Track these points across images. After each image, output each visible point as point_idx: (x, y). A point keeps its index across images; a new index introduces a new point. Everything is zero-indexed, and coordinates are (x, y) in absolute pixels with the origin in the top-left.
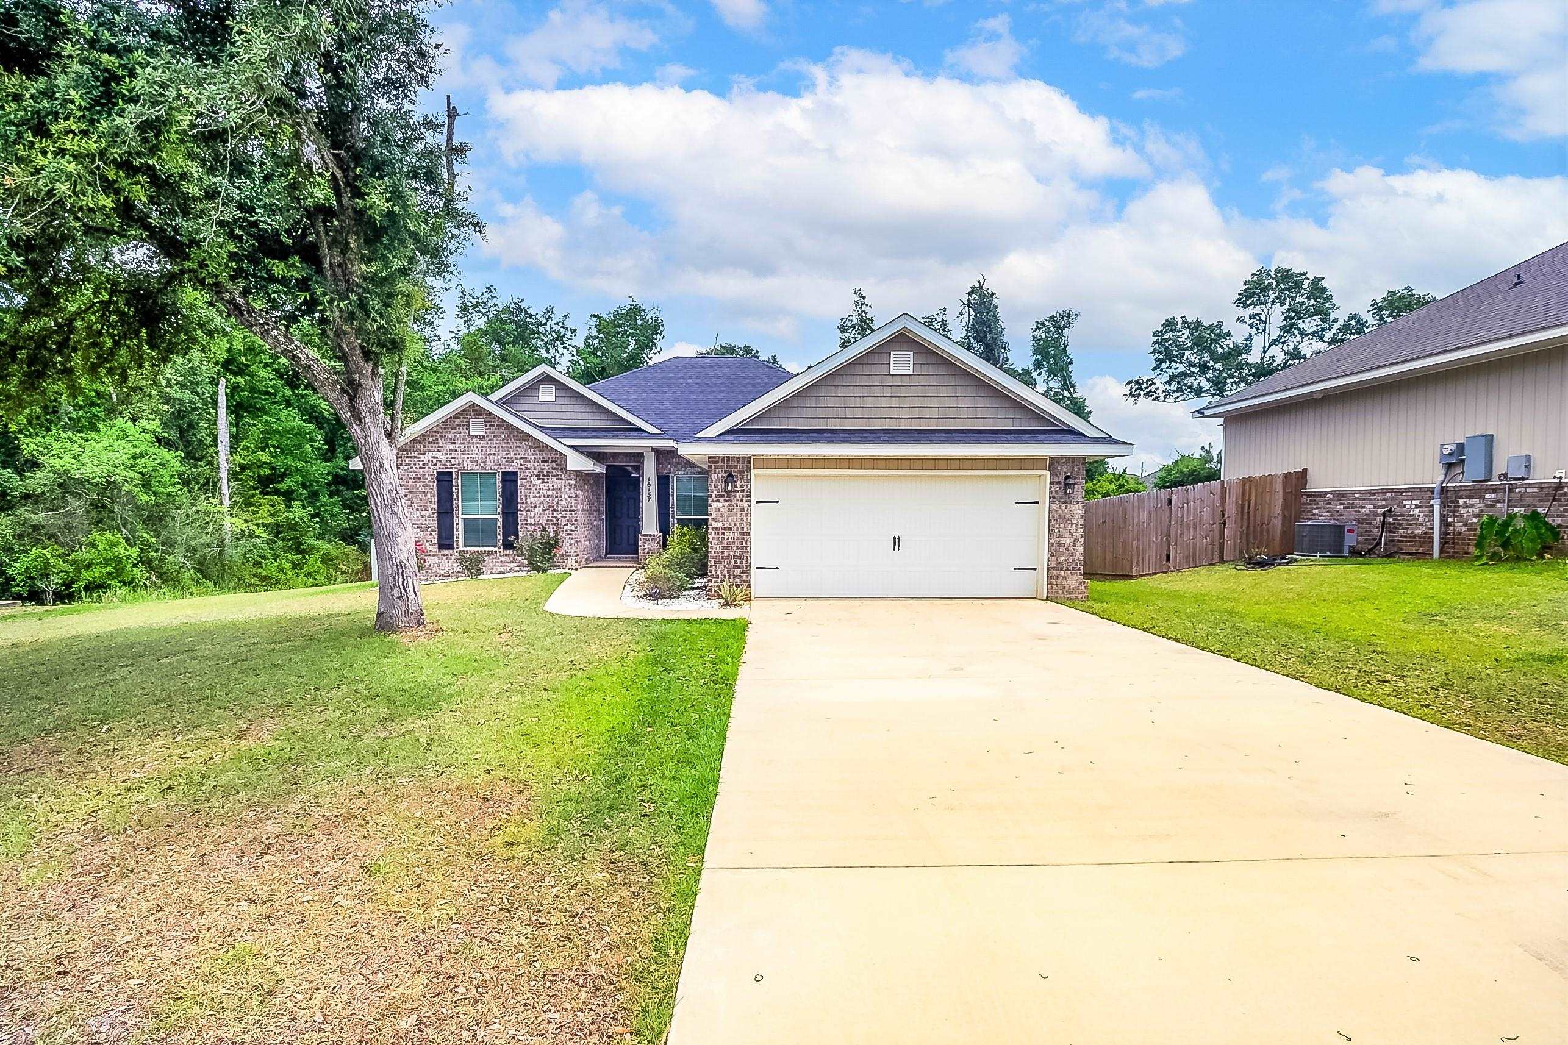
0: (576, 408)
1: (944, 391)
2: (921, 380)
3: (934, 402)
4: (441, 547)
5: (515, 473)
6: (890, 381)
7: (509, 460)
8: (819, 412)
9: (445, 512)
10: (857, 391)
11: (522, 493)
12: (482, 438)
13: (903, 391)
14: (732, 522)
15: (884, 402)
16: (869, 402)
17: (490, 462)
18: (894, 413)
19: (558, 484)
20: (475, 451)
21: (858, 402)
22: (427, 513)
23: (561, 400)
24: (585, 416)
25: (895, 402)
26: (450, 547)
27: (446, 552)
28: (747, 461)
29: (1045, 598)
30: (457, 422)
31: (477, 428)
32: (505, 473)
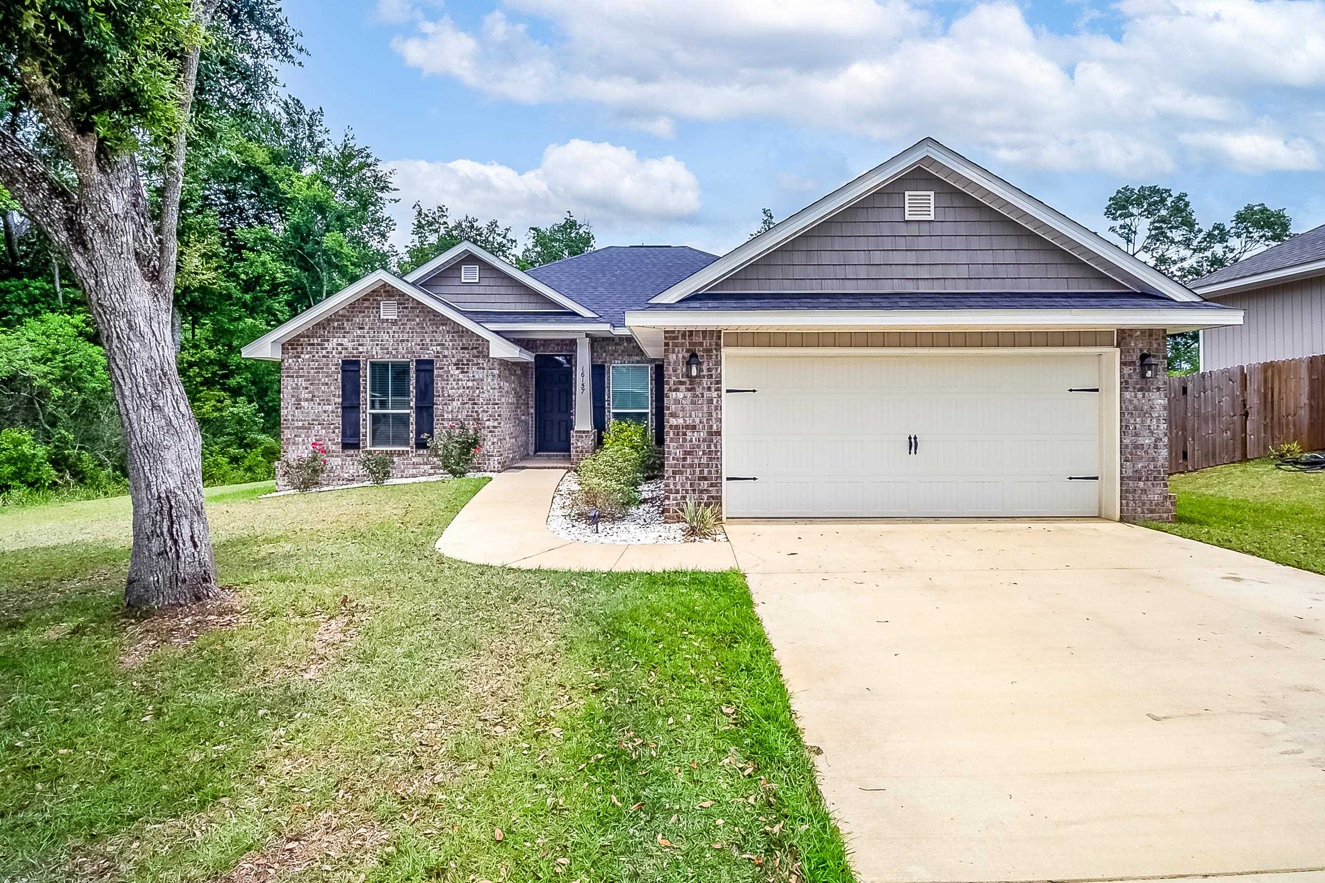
0: (502, 290)
1: (975, 243)
2: (948, 229)
3: (963, 258)
4: (346, 446)
5: (431, 362)
6: (903, 230)
7: (424, 347)
8: (811, 272)
9: (350, 407)
10: (863, 244)
11: (438, 384)
12: (394, 322)
13: (922, 243)
14: (696, 418)
15: (897, 258)
16: (877, 258)
17: (402, 349)
18: (910, 272)
19: (479, 374)
20: (386, 336)
21: (862, 258)
22: (329, 408)
23: (485, 282)
24: (512, 298)
25: (911, 258)
26: (356, 446)
27: (352, 452)
28: (715, 334)
29: (1118, 517)
30: (366, 304)
31: (389, 311)
32: (419, 362)
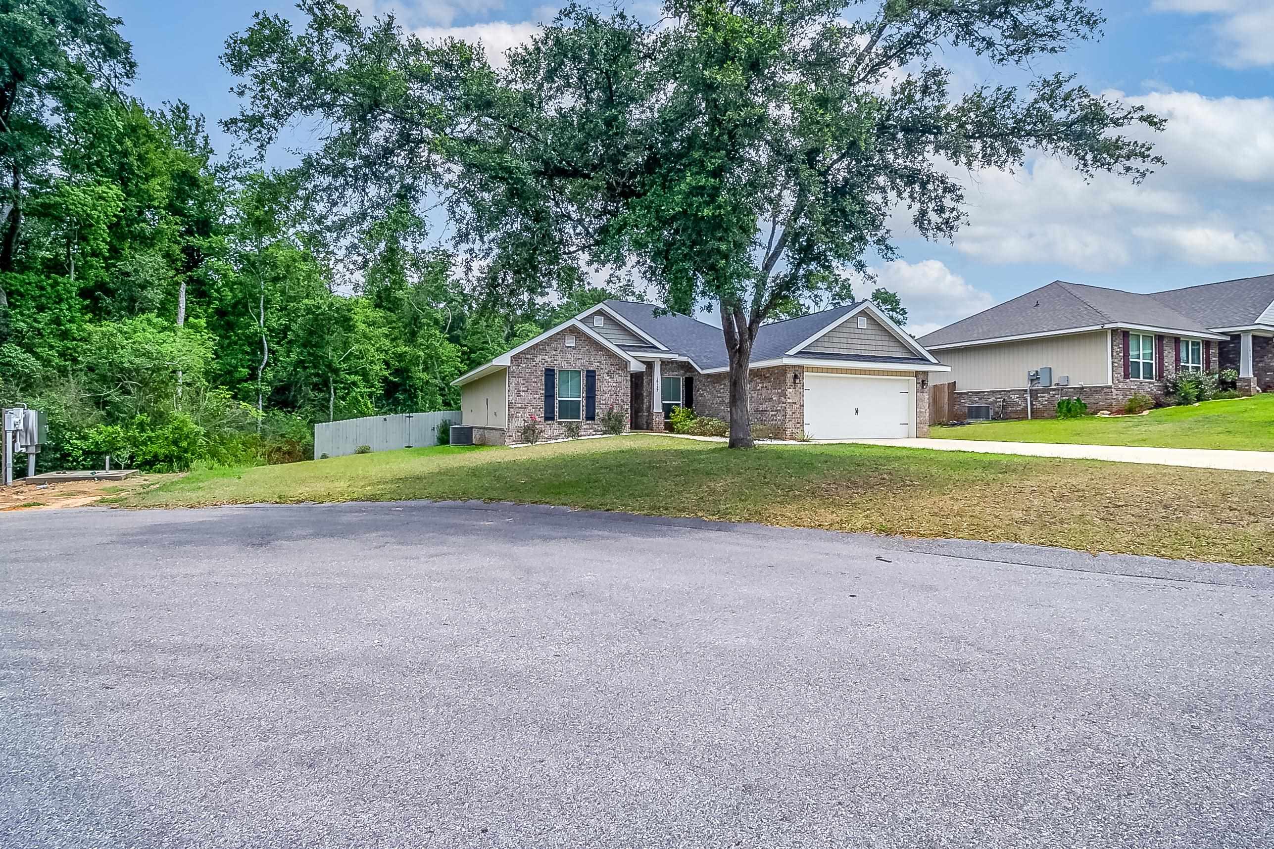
0: (616, 332)
1: (877, 338)
2: (869, 332)
3: (873, 343)
4: (546, 419)
5: (594, 371)
6: (857, 331)
7: (590, 363)
8: (830, 345)
9: (549, 396)
10: (845, 335)
11: (598, 384)
12: (574, 348)
13: (862, 337)
14: (796, 400)
15: (855, 341)
16: (850, 341)
17: (578, 363)
18: (859, 347)
19: (619, 379)
20: (569, 356)
21: (845, 341)
22: (537, 396)
23: (606, 326)
24: (621, 337)
25: (859, 342)
26: (552, 419)
27: (550, 422)
28: (802, 367)
29: (915, 437)
30: (559, 336)
31: (570, 342)
32: (588, 371)
